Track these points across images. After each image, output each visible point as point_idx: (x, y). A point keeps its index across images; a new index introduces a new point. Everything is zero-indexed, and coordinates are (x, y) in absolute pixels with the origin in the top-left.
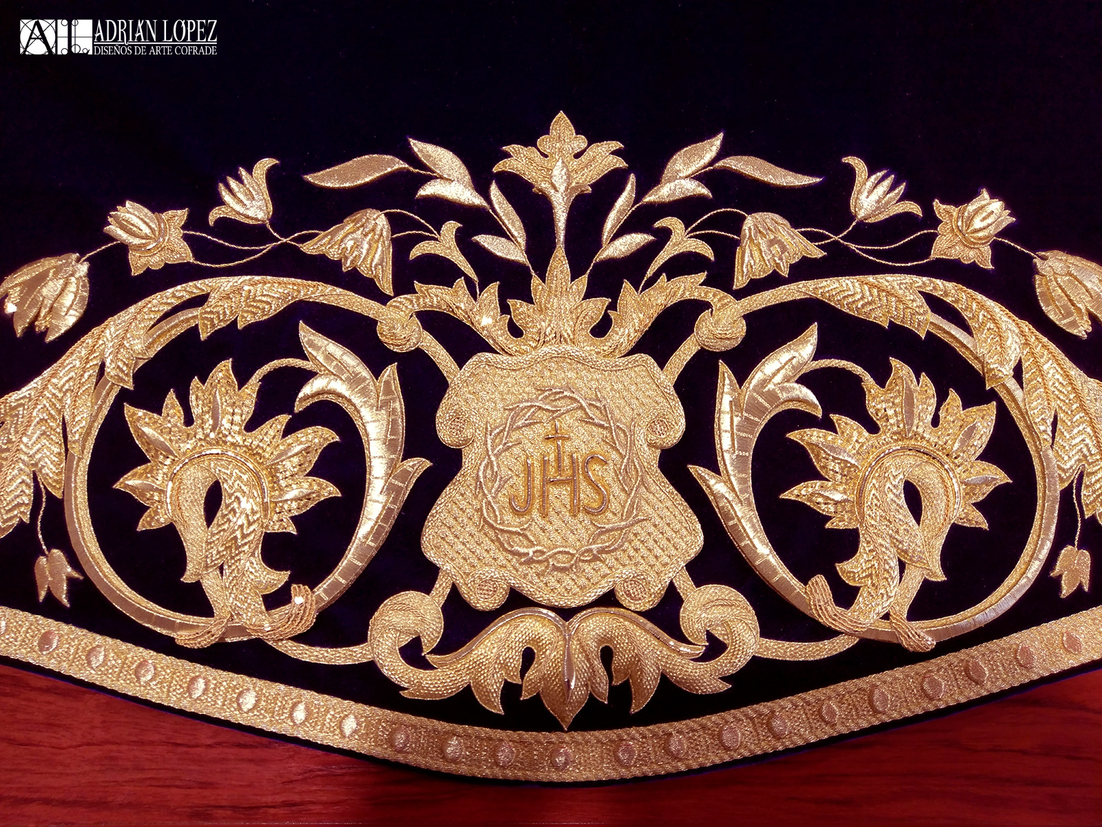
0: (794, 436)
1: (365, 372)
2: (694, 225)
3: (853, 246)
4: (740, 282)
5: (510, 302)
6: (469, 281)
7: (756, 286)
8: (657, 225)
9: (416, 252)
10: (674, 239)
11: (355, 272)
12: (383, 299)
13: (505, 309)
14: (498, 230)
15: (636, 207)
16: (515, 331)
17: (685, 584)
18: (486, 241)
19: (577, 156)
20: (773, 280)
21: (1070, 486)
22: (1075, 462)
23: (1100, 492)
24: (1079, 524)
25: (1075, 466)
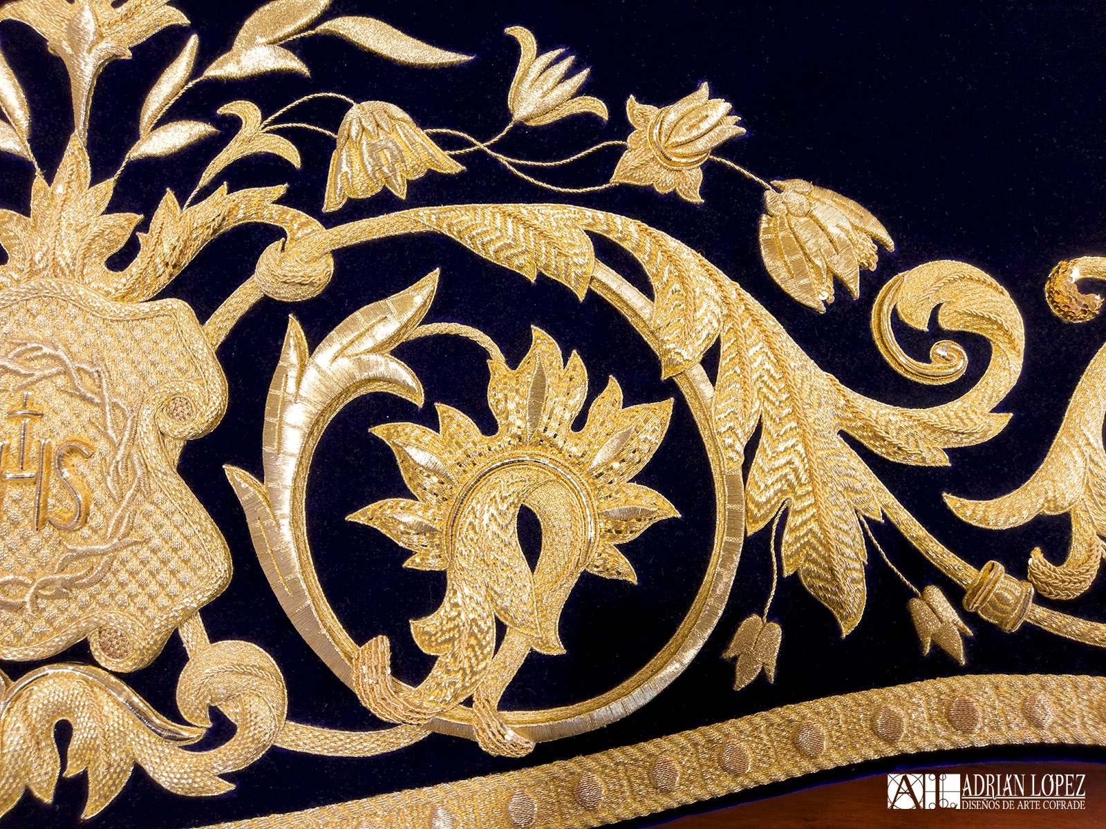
0: (379, 431)
3: (503, 159)
4: (332, 202)
7: (355, 210)
8: (222, 111)
10: (244, 132)
15: (194, 82)
17: (194, 635)
19: (117, 4)
20: (383, 203)
21: (768, 528)
22: (776, 494)
23: (806, 540)
24: (774, 584)
25: (776, 499)
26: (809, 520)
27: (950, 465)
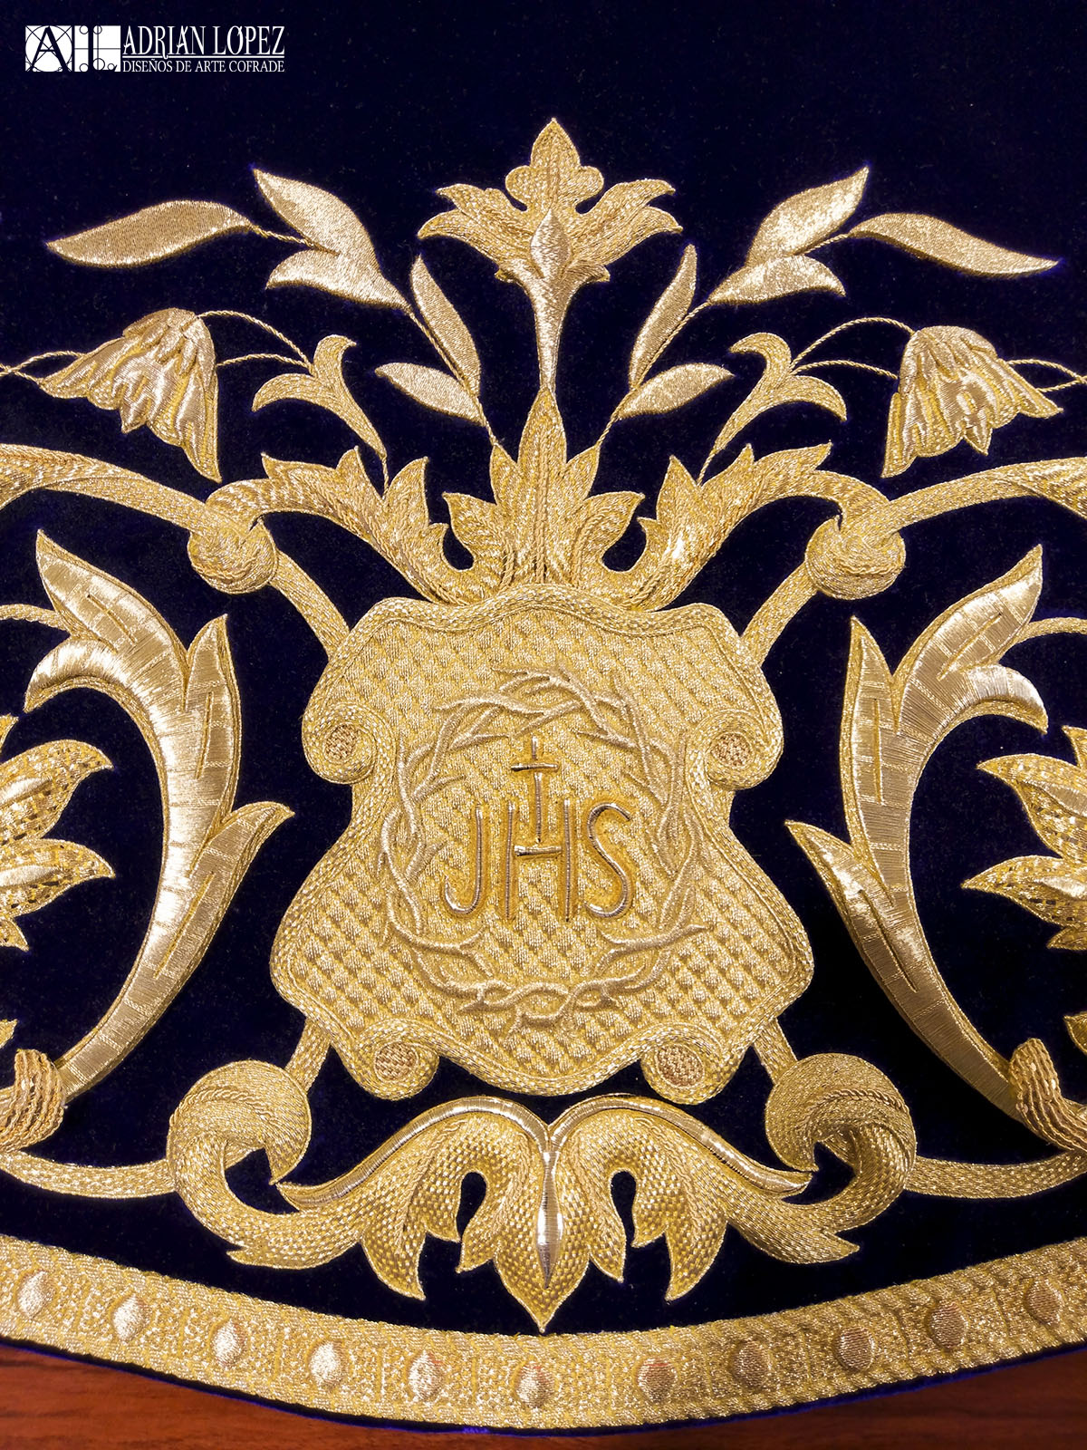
0: (992, 767)
1: (161, 633)
2: (809, 350)
4: (895, 463)
5: (450, 498)
6: (368, 456)
7: (926, 472)
8: (740, 346)
9: (266, 395)
10: (769, 376)
11: (144, 435)
12: (201, 489)
13: (438, 512)
14: (427, 355)
15: (696, 310)
16: (458, 555)
17: (776, 1053)
18: (404, 375)
19: (584, 207)
20: (960, 461)
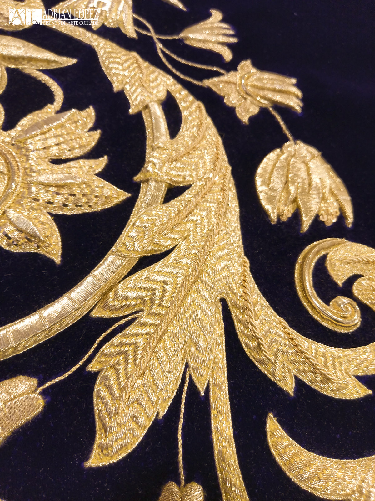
3: (159, 46)
21: (109, 322)
22: (137, 298)
23: (126, 349)
24: (74, 369)
25: (133, 303)
26: (142, 335)
27: (292, 394)
